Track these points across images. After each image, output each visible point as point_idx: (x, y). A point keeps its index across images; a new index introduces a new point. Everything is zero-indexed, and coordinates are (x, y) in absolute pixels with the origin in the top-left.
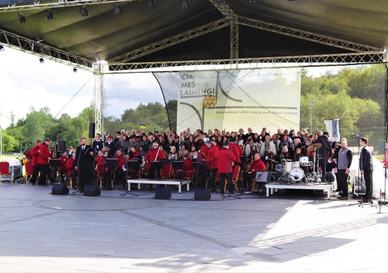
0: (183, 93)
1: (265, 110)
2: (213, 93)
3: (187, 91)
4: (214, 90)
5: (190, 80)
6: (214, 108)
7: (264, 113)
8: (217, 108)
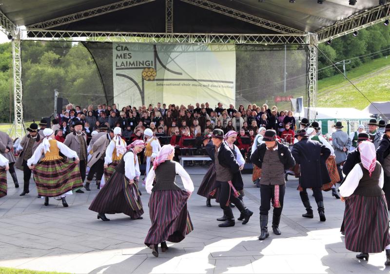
0: (119, 64)
1: (204, 83)
2: (152, 65)
3: (123, 63)
4: (152, 62)
5: (126, 52)
6: (154, 80)
7: (204, 86)
8: (157, 80)
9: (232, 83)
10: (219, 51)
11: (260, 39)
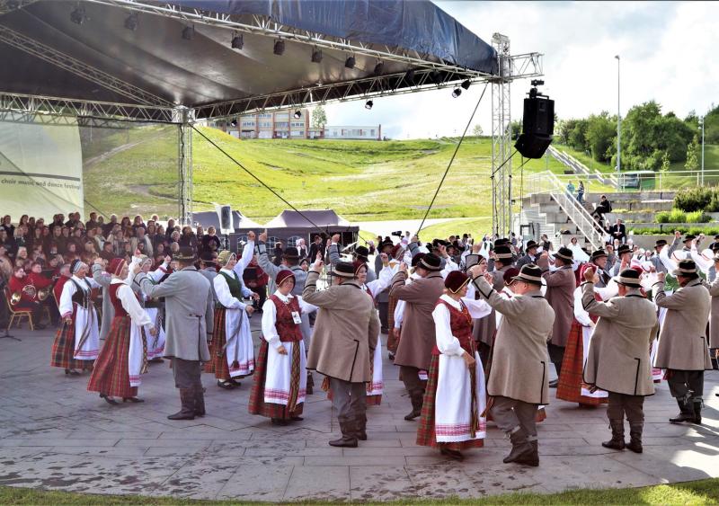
9: (78, 180)
10: (55, 124)
11: (113, 110)
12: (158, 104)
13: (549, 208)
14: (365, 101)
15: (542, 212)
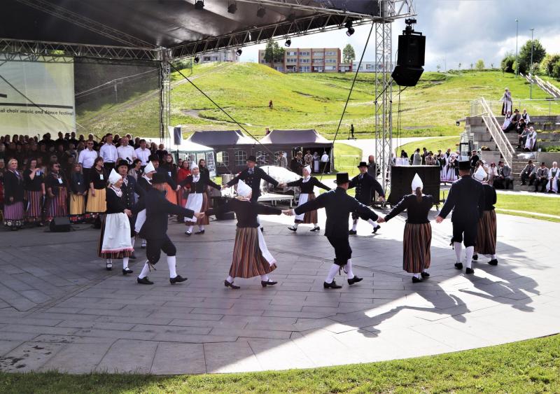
1: (37, 109)
7: (36, 112)
9: (71, 108)
10: (55, 63)
11: (104, 52)
12: (142, 46)
13: (477, 129)
14: (285, 41)
15: (472, 132)
